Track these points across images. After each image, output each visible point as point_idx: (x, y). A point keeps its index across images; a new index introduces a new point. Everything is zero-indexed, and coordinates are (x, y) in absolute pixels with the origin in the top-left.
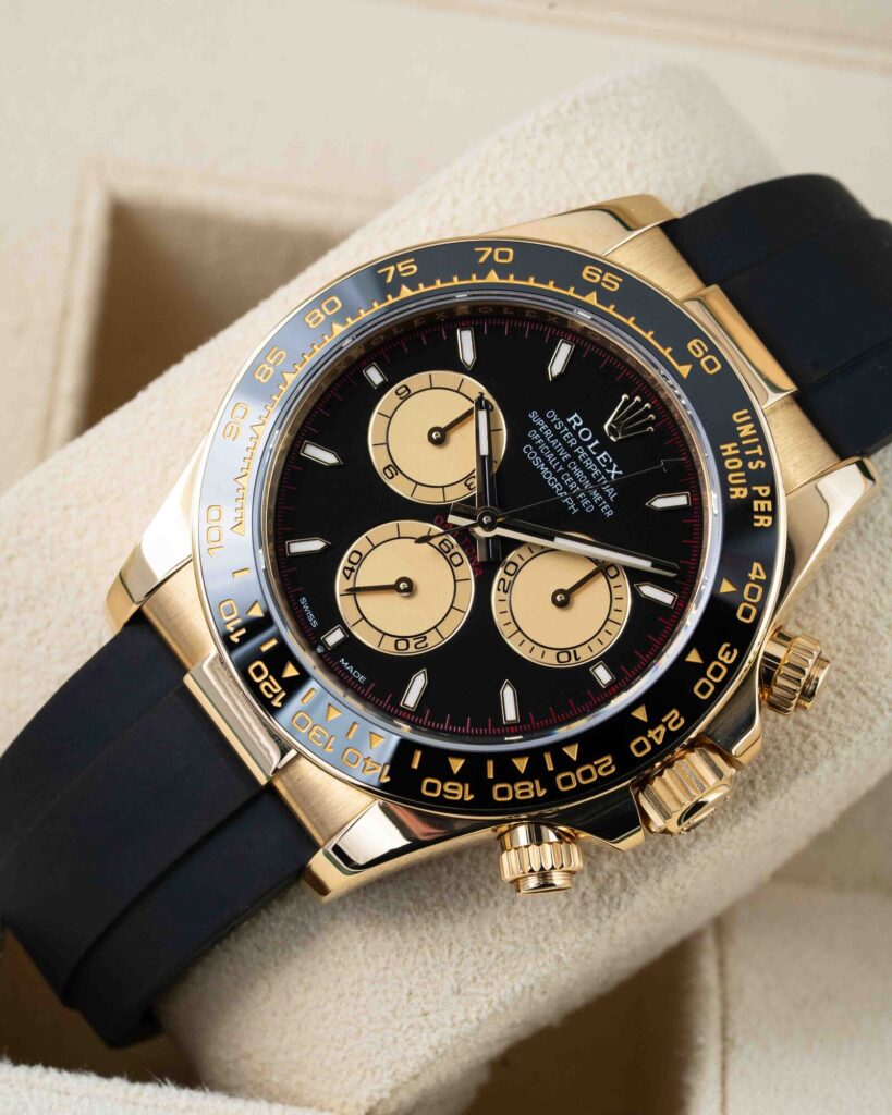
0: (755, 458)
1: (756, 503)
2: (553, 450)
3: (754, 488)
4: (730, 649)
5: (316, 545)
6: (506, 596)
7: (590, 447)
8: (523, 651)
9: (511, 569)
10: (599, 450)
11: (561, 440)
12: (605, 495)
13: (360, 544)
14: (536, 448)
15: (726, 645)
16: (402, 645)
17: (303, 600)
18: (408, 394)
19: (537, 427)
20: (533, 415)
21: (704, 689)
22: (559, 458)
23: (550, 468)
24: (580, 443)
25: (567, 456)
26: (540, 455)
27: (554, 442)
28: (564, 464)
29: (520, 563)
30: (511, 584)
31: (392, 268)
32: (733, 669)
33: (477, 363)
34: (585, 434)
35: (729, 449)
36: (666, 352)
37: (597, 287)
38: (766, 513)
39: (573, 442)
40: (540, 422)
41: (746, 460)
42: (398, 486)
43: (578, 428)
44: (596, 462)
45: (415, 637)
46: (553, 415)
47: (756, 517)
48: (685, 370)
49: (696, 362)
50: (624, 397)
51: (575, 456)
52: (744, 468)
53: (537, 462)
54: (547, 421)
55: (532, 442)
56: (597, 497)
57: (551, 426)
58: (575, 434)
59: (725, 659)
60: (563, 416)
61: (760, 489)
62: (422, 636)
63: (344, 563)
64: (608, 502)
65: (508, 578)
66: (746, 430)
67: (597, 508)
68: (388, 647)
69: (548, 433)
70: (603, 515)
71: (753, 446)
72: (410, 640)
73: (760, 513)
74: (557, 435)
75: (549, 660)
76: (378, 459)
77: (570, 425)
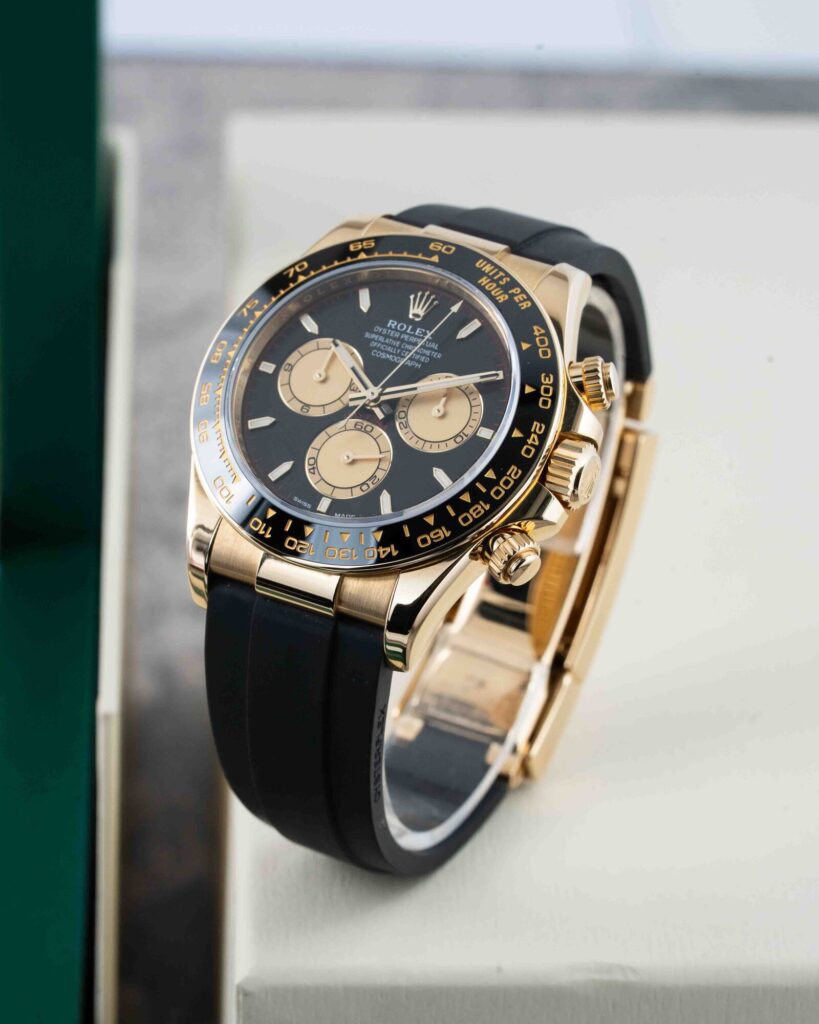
0: (501, 278)
1: (516, 298)
2: (388, 345)
3: (510, 292)
4: (547, 376)
5: (286, 467)
6: (408, 429)
7: (408, 331)
8: (435, 450)
9: (402, 415)
10: (414, 330)
11: (390, 337)
12: (432, 349)
13: (310, 453)
14: (379, 349)
15: (543, 375)
16: (364, 488)
17: (296, 499)
18: (292, 367)
19: (373, 339)
20: (367, 335)
21: (545, 403)
22: (394, 347)
23: (393, 354)
24: (402, 333)
25: (398, 343)
26: (382, 351)
27: (387, 341)
28: (400, 347)
29: (405, 409)
30: (407, 422)
31: (245, 310)
32: (555, 385)
33: (320, 329)
34: (402, 327)
35: (484, 281)
36: (420, 256)
37: (363, 250)
38: (525, 300)
39: (397, 335)
40: (373, 336)
41: (497, 281)
42: (315, 413)
43: (396, 326)
44: (416, 336)
45: (369, 479)
46: (378, 329)
47: (520, 305)
48: (435, 259)
49: (440, 253)
50: (412, 297)
51: (403, 341)
52: (498, 286)
53: (383, 356)
54: (377, 333)
55: (375, 348)
56: (428, 352)
57: (380, 334)
58: (396, 330)
59: (547, 382)
60: (384, 325)
61: (514, 291)
62: (373, 476)
63: (307, 468)
64: (436, 351)
65: (403, 421)
66: (488, 268)
67: (431, 357)
68: (357, 493)
69: (381, 339)
70: (436, 359)
71: (497, 273)
72: (368, 482)
73: (521, 302)
74: (386, 336)
75: (452, 445)
76: (295, 407)
77: (390, 328)
